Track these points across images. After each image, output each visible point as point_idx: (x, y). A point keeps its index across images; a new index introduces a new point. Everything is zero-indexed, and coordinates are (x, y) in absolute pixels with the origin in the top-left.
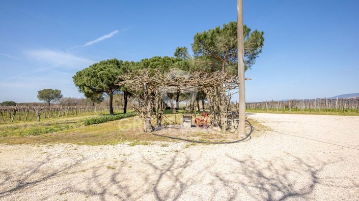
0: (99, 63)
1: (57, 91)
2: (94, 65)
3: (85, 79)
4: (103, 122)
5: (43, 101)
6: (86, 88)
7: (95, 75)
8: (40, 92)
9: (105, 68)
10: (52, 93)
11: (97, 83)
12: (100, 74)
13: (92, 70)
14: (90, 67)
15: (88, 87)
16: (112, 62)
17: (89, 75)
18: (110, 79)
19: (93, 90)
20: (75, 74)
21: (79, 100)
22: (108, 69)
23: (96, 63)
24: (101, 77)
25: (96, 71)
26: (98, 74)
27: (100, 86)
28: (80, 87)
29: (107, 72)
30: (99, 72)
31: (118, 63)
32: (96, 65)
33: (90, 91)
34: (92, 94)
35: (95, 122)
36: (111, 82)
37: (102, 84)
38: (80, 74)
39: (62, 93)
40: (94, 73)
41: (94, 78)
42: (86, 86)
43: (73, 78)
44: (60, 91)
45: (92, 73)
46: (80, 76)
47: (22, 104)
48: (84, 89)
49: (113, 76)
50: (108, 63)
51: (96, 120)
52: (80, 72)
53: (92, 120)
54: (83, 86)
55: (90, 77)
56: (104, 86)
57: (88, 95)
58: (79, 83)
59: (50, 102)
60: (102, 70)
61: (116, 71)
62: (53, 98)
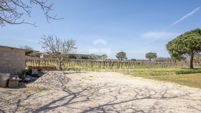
0: (184, 34)
1: (154, 53)
2: (180, 36)
3: (174, 45)
4: (187, 73)
5: (148, 59)
6: (174, 52)
7: (181, 42)
8: (146, 54)
9: (189, 37)
10: (152, 55)
11: (182, 47)
12: (185, 41)
13: (179, 40)
14: (177, 37)
15: (176, 50)
16: (195, 32)
17: (176, 43)
18: (193, 44)
19: (179, 52)
20: (168, 43)
21: (166, 59)
22: (191, 37)
23: (182, 34)
24: (185, 44)
25: (182, 39)
26: (184, 41)
27: (184, 49)
28: (170, 51)
29: (191, 39)
30: (184, 40)
31: (200, 31)
32: (182, 36)
33: (177, 53)
34: (178, 55)
35: (183, 73)
36: (193, 46)
37: (186, 48)
38: (170, 43)
39: (157, 55)
40: (180, 41)
41: (180, 44)
42: (174, 50)
43: (166, 45)
44: (156, 53)
45: (179, 41)
46: (171, 44)
47: (138, 60)
48: (172, 51)
49: (195, 41)
50: (192, 33)
51: (183, 72)
52: (171, 42)
53: (180, 71)
54: (172, 50)
55: (177, 44)
56: (187, 49)
57: (175, 55)
58: (170, 49)
59: (151, 60)
60: (186, 38)
61: (198, 38)
62: (152, 57)
